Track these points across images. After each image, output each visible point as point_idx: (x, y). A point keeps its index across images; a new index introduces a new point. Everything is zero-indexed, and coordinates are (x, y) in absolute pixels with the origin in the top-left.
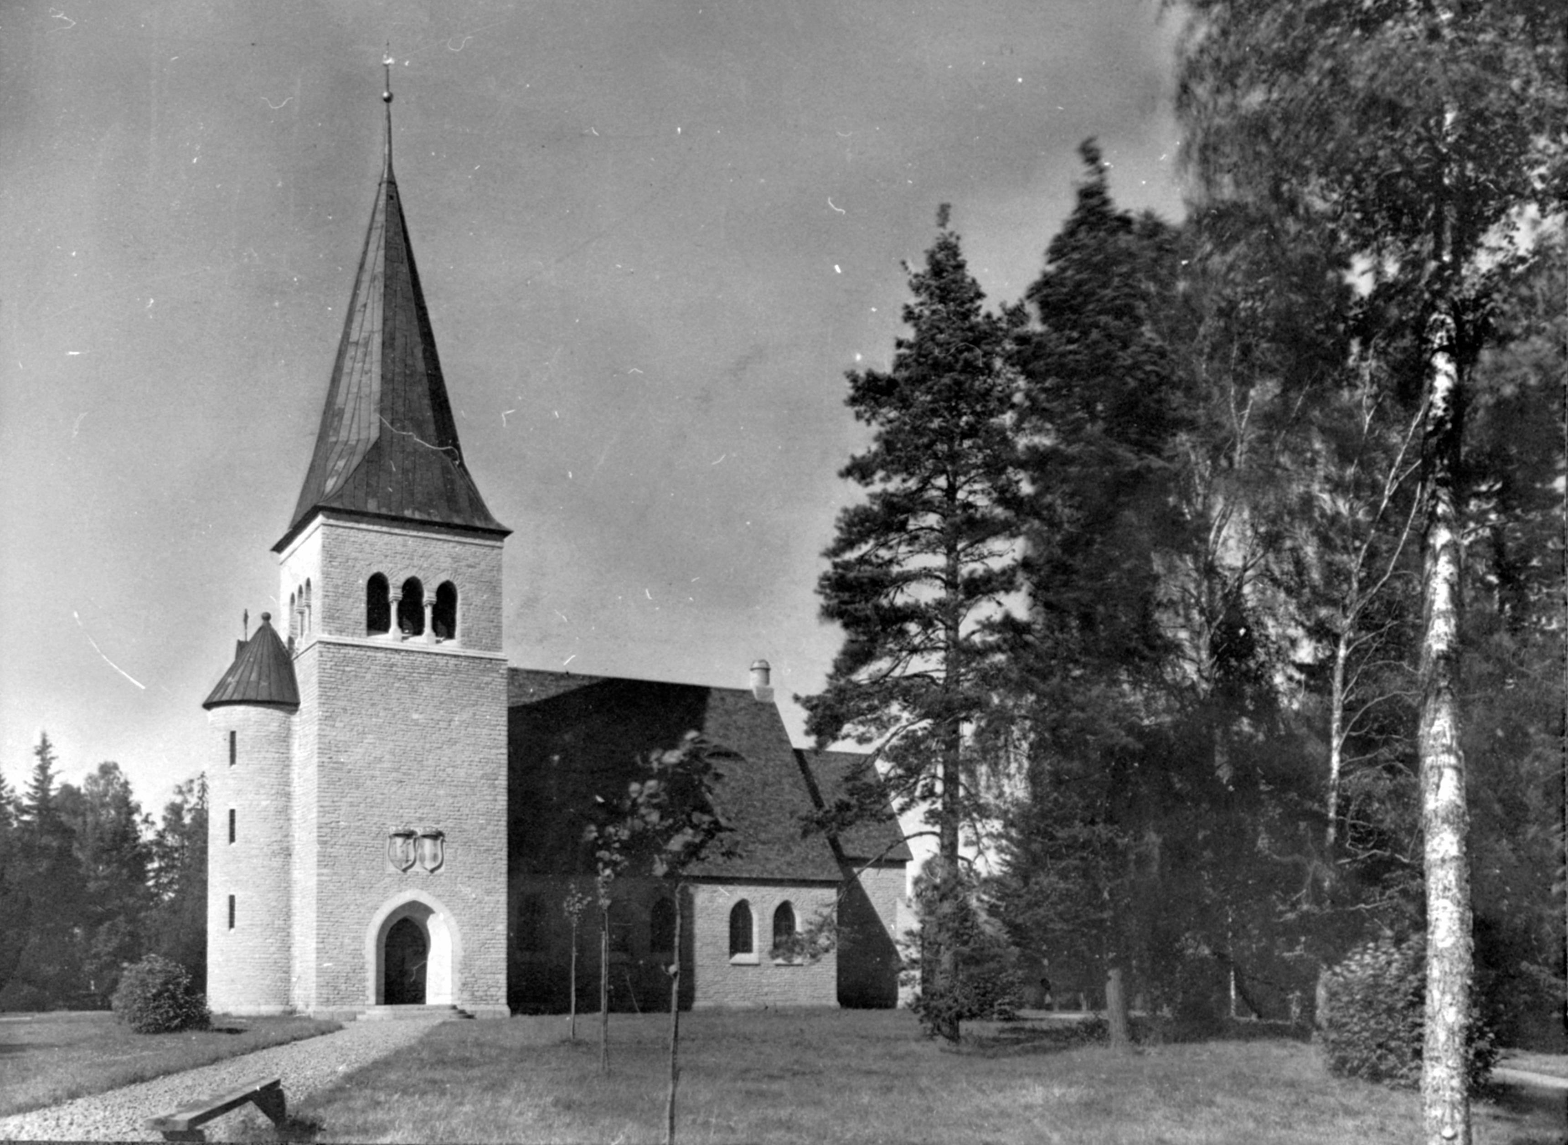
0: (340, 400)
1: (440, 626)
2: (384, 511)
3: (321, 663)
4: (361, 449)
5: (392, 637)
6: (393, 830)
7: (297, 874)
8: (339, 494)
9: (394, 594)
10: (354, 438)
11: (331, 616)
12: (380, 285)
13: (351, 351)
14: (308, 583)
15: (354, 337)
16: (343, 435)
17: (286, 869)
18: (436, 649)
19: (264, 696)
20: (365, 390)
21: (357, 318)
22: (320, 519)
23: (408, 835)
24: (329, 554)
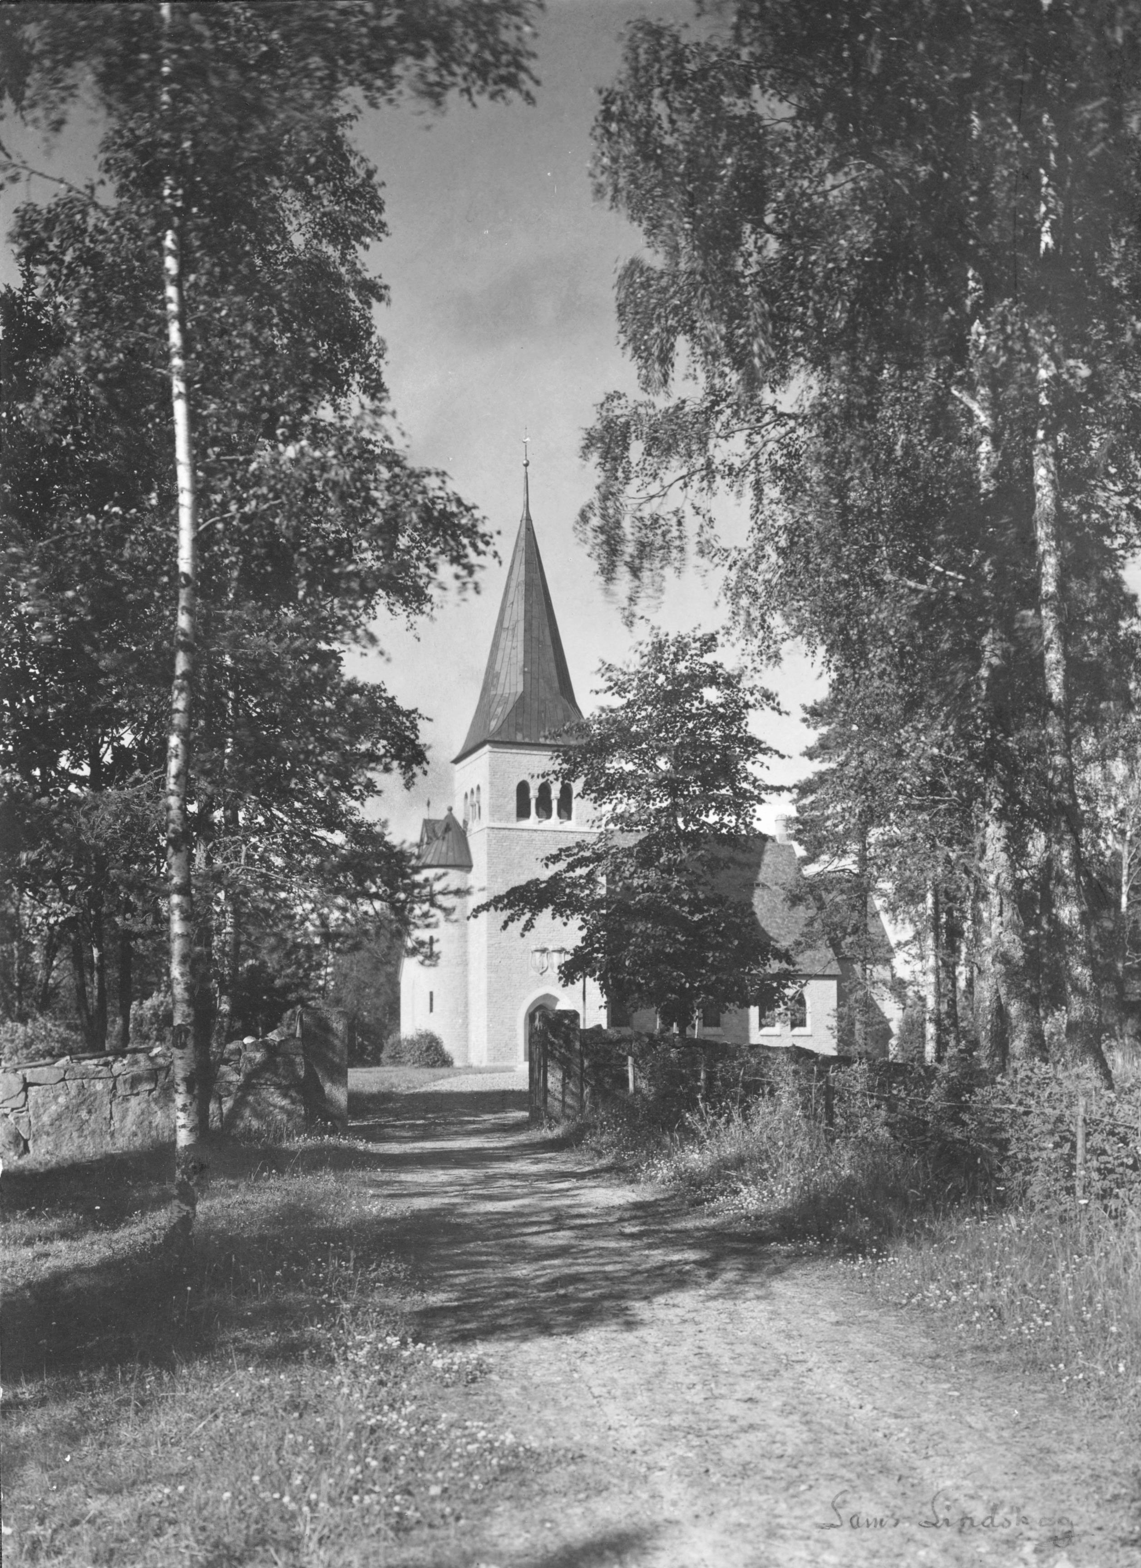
0: (497, 667)
1: (563, 812)
2: (527, 740)
3: (489, 841)
4: (512, 700)
5: (532, 821)
6: (534, 948)
7: (472, 978)
8: (499, 732)
9: (534, 793)
10: (507, 691)
11: (496, 810)
12: (522, 588)
13: (504, 635)
14: (478, 788)
15: (506, 625)
16: (500, 692)
17: (465, 975)
18: (560, 828)
19: (450, 862)
20: (514, 660)
21: (508, 611)
22: (487, 748)
23: (544, 951)
24: (494, 772)
